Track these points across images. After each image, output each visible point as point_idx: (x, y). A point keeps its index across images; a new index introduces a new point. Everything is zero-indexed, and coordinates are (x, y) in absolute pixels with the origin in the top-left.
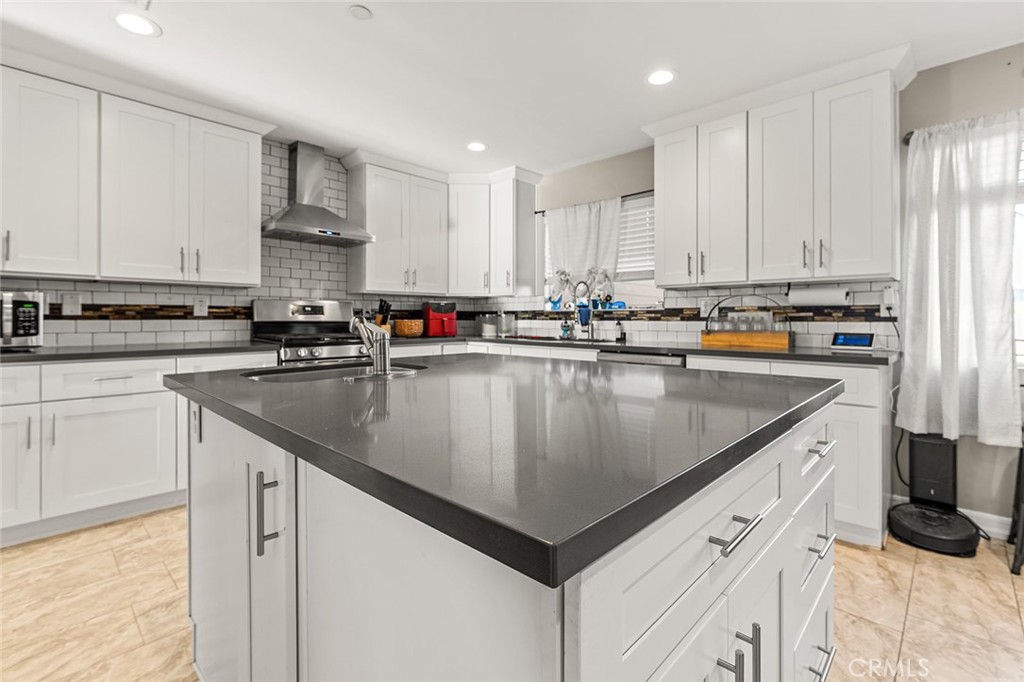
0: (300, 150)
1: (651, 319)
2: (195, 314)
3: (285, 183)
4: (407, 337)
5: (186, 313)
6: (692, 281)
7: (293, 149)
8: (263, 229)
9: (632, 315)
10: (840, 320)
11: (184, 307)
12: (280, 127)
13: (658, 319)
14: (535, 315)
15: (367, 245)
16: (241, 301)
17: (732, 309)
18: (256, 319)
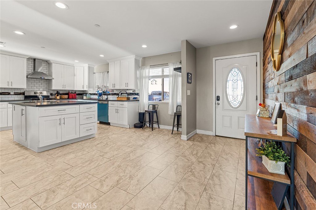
0: (36, 60)
2: (11, 94)
3: (33, 67)
4: (63, 99)
5: (9, 94)
6: (113, 88)
7: (35, 60)
8: (27, 77)
9: (109, 94)
10: (133, 95)
11: (8, 92)
12: (31, 56)
13: (113, 95)
14: (94, 94)
15: (53, 80)
16: (22, 91)
18: (25, 95)
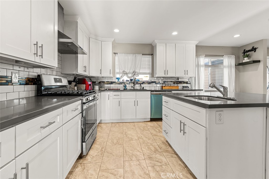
1: (148, 84)
6: (165, 76)
9: (143, 83)
10: (183, 84)
13: (150, 84)
17: (166, 82)
